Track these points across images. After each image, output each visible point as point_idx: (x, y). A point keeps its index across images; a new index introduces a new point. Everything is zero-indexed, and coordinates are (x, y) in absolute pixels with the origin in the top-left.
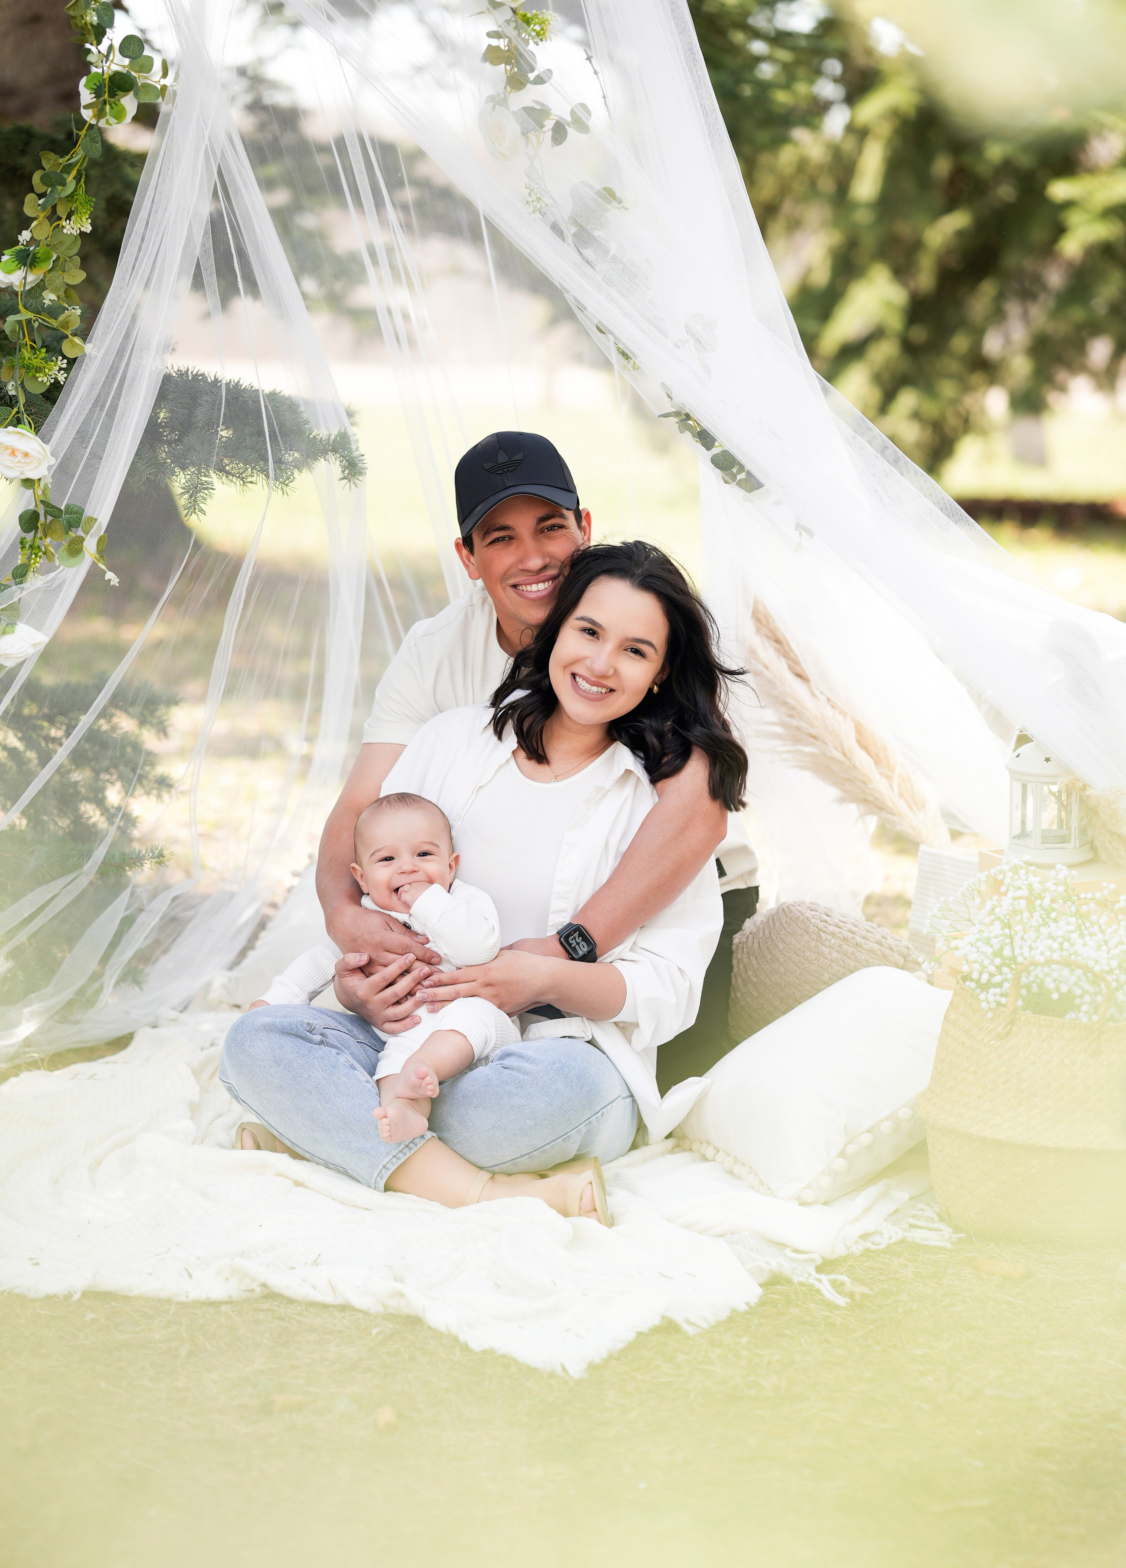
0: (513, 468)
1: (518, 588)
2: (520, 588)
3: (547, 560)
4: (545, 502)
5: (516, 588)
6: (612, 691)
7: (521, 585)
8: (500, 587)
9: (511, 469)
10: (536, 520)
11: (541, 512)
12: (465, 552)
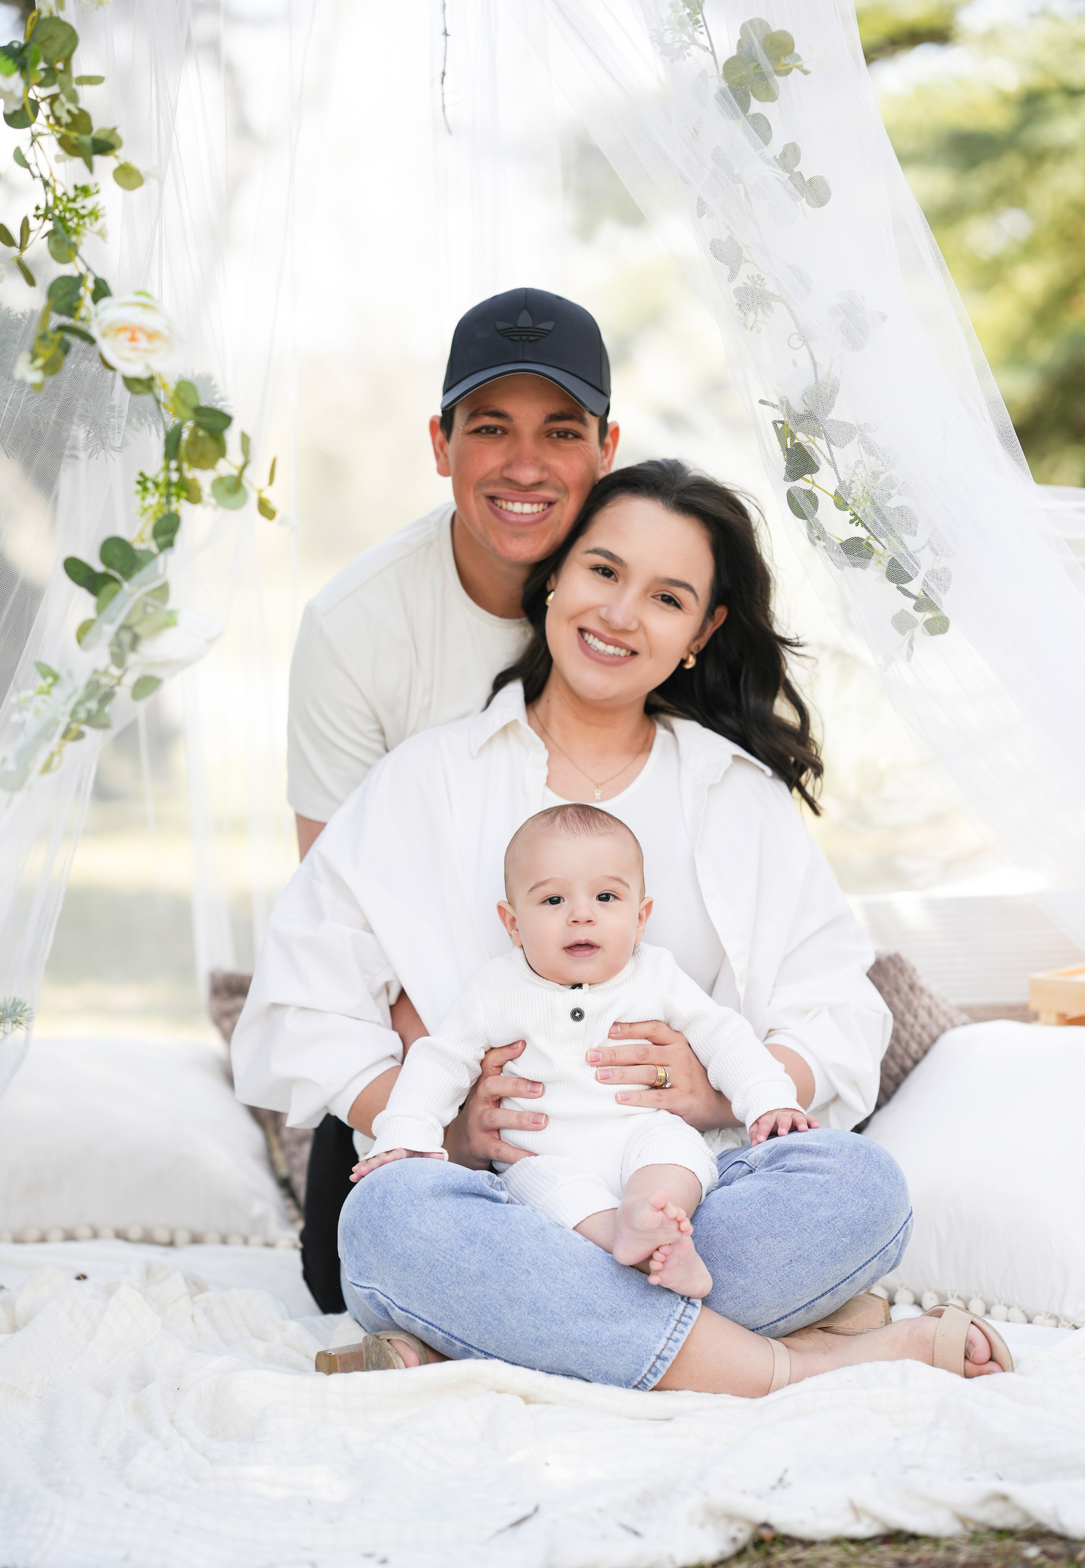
0: (536, 338)
1: (496, 502)
2: (499, 502)
3: (545, 476)
4: (566, 395)
5: (493, 502)
6: (634, 653)
7: (501, 499)
8: (472, 493)
9: (532, 338)
10: (544, 416)
11: (554, 407)
12: (440, 435)
